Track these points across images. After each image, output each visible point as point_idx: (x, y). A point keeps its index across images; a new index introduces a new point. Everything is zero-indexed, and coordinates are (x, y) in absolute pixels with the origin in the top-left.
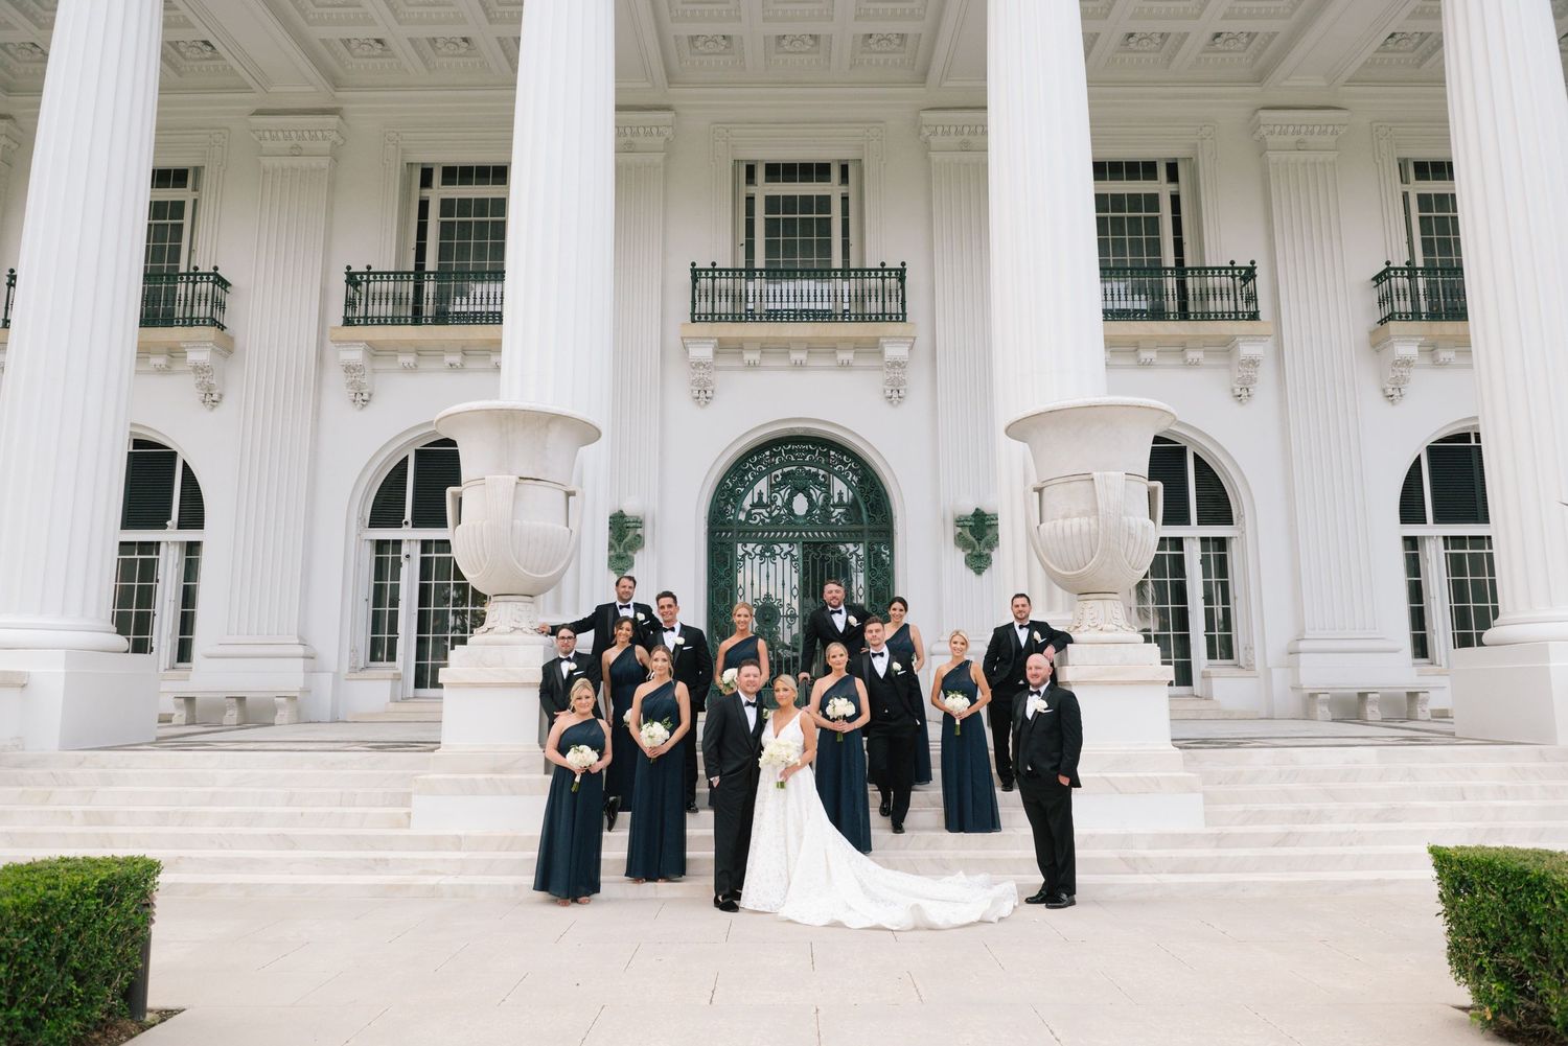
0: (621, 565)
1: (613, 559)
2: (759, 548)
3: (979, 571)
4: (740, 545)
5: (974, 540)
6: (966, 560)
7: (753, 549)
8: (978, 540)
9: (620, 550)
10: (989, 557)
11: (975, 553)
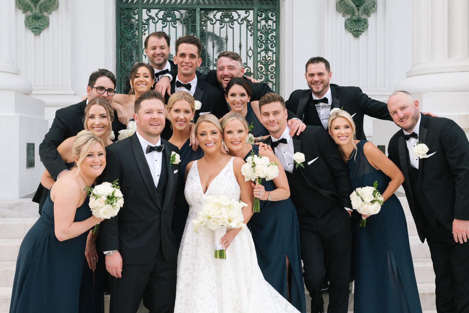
0: (37, 24)
1: (30, 19)
2: (162, 13)
3: (357, 34)
4: (144, 11)
5: (354, 6)
6: (346, 25)
7: (157, 14)
8: (357, 6)
9: (36, 11)
10: (366, 22)
11: (354, 18)
